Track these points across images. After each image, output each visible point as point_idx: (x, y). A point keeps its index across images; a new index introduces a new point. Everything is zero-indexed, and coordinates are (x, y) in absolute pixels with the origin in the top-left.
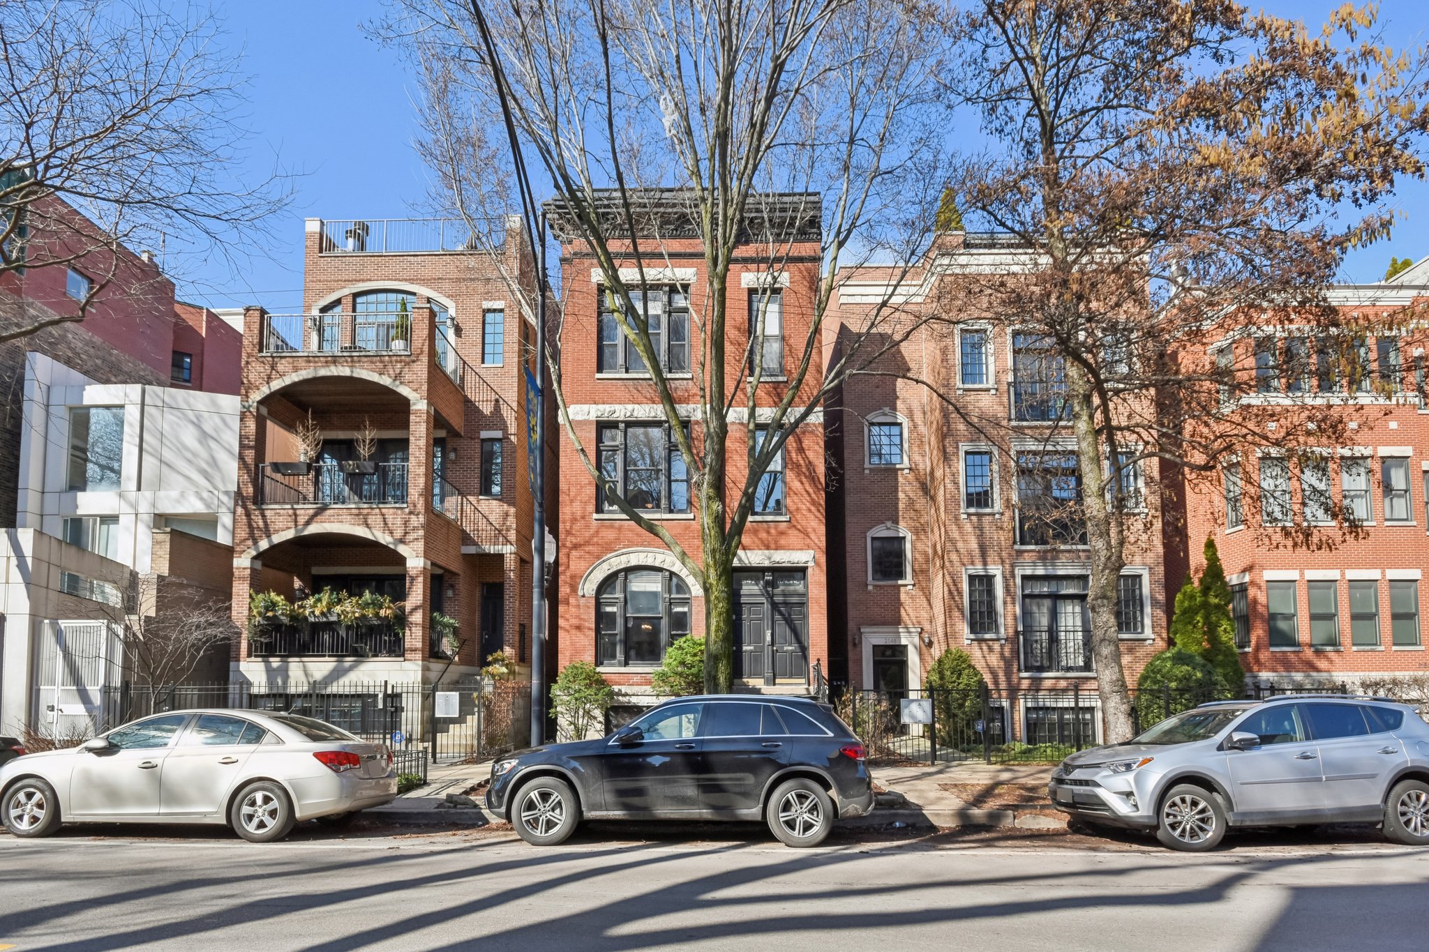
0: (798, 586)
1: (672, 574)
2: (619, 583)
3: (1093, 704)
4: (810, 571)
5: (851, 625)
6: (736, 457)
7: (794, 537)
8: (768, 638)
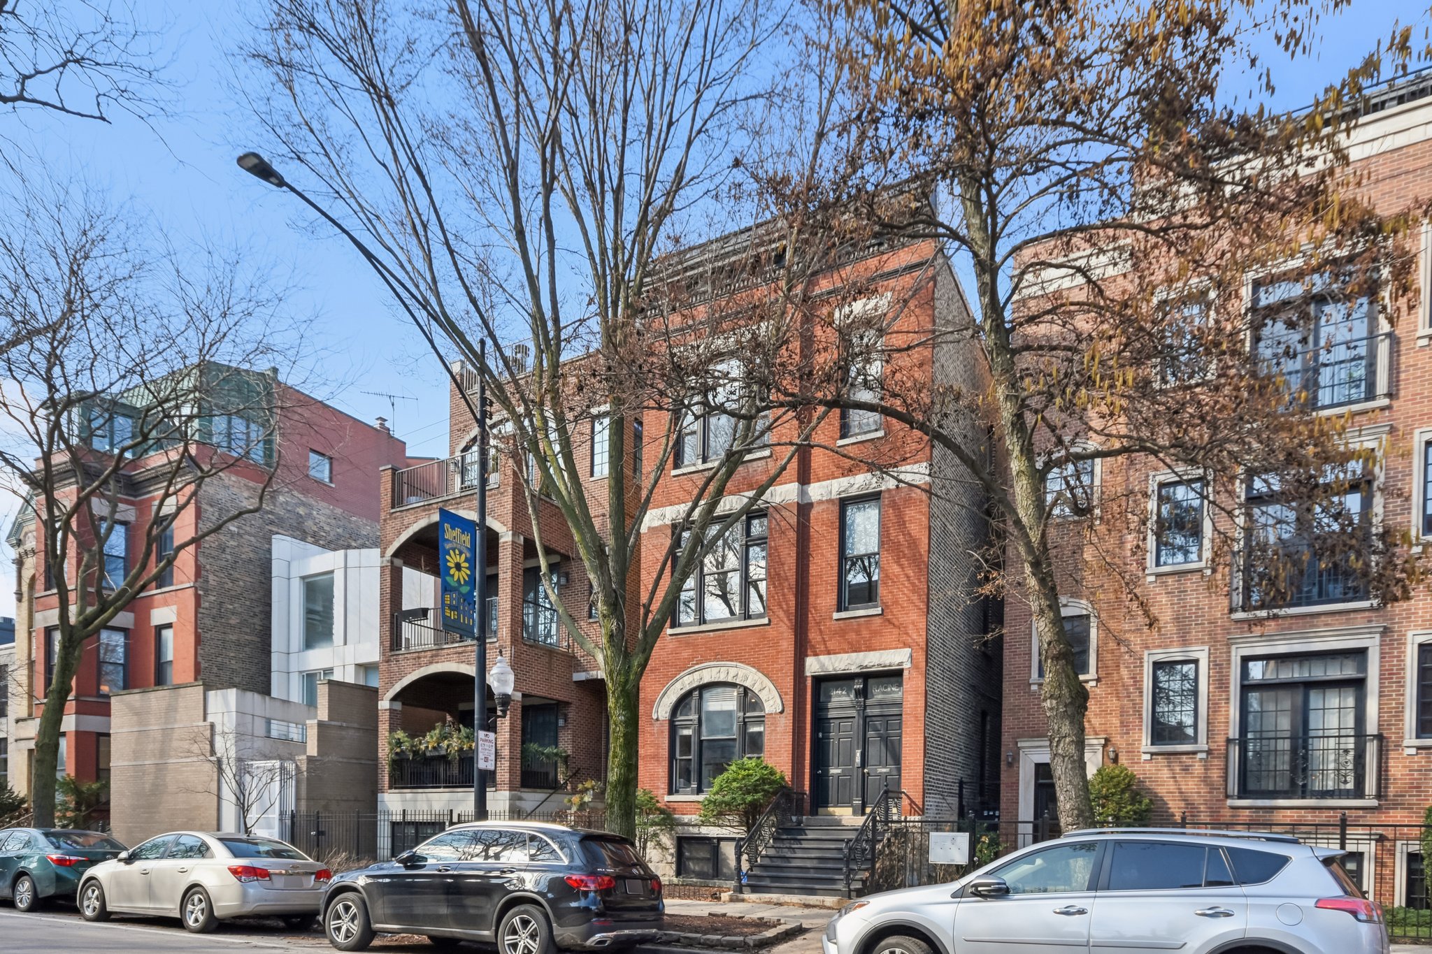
0: (894, 693)
1: (746, 690)
2: (694, 702)
3: (1362, 848)
4: (906, 673)
5: (1006, 738)
6: (823, 544)
7: (890, 634)
8: (858, 760)
